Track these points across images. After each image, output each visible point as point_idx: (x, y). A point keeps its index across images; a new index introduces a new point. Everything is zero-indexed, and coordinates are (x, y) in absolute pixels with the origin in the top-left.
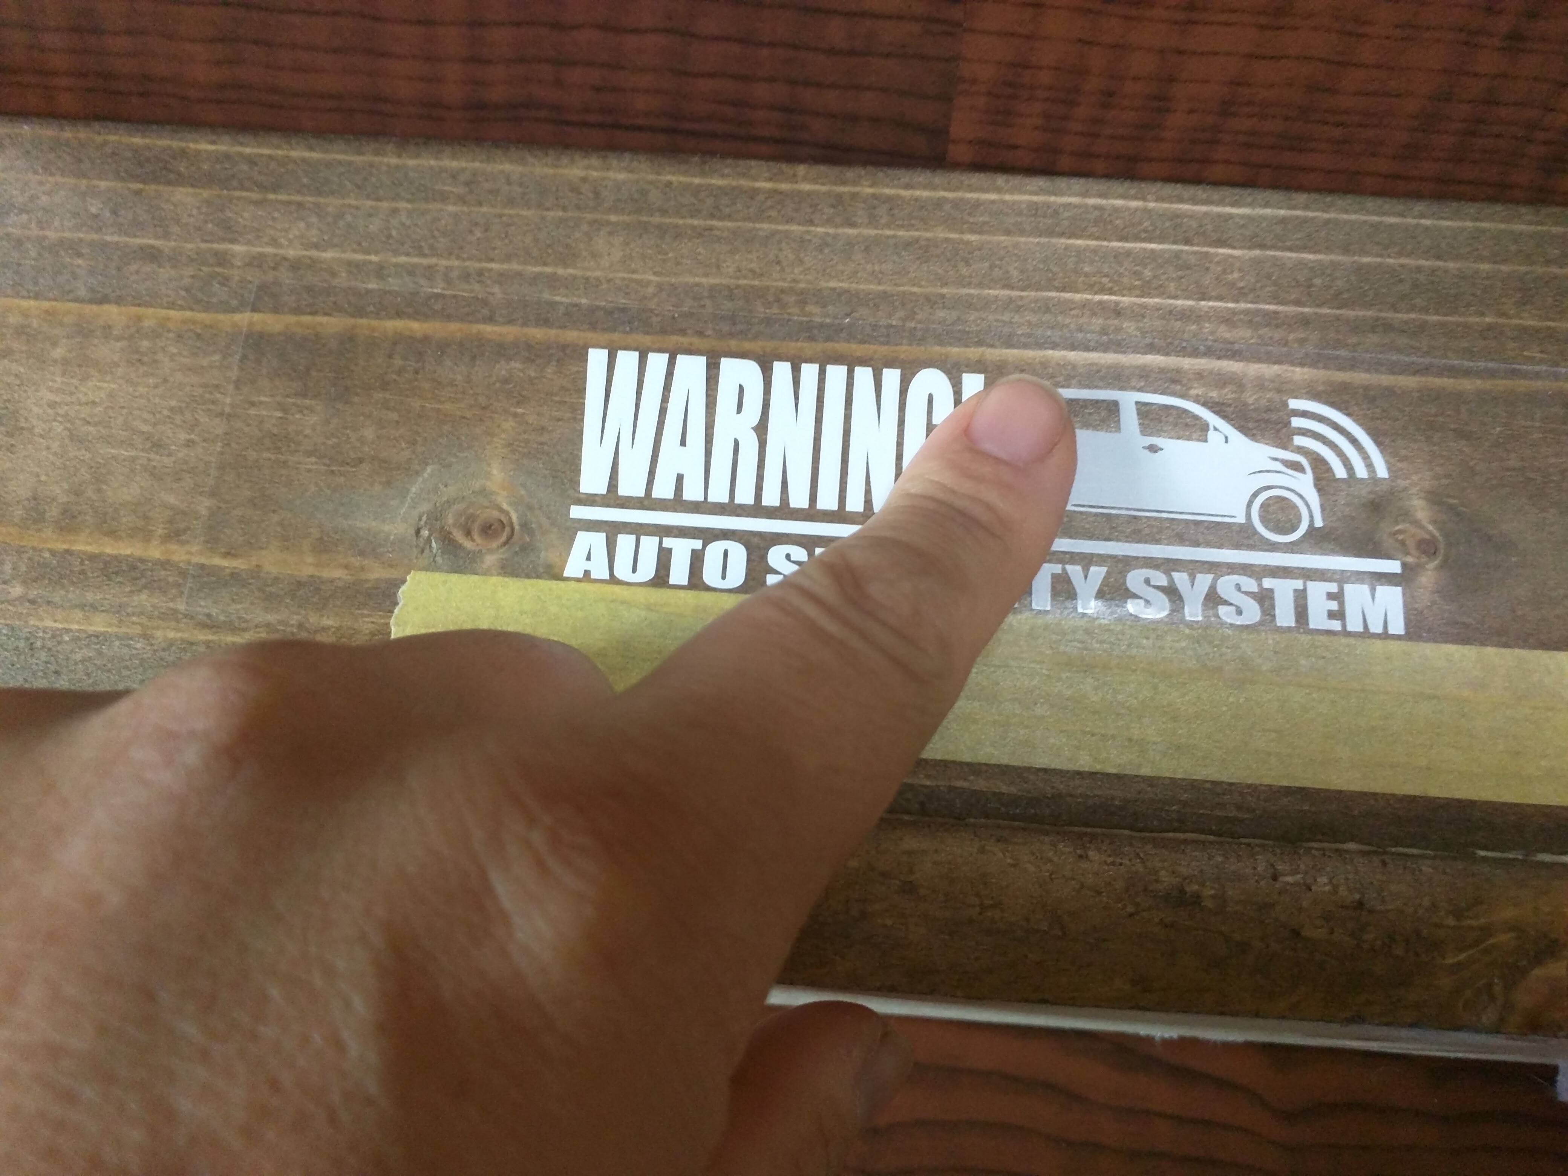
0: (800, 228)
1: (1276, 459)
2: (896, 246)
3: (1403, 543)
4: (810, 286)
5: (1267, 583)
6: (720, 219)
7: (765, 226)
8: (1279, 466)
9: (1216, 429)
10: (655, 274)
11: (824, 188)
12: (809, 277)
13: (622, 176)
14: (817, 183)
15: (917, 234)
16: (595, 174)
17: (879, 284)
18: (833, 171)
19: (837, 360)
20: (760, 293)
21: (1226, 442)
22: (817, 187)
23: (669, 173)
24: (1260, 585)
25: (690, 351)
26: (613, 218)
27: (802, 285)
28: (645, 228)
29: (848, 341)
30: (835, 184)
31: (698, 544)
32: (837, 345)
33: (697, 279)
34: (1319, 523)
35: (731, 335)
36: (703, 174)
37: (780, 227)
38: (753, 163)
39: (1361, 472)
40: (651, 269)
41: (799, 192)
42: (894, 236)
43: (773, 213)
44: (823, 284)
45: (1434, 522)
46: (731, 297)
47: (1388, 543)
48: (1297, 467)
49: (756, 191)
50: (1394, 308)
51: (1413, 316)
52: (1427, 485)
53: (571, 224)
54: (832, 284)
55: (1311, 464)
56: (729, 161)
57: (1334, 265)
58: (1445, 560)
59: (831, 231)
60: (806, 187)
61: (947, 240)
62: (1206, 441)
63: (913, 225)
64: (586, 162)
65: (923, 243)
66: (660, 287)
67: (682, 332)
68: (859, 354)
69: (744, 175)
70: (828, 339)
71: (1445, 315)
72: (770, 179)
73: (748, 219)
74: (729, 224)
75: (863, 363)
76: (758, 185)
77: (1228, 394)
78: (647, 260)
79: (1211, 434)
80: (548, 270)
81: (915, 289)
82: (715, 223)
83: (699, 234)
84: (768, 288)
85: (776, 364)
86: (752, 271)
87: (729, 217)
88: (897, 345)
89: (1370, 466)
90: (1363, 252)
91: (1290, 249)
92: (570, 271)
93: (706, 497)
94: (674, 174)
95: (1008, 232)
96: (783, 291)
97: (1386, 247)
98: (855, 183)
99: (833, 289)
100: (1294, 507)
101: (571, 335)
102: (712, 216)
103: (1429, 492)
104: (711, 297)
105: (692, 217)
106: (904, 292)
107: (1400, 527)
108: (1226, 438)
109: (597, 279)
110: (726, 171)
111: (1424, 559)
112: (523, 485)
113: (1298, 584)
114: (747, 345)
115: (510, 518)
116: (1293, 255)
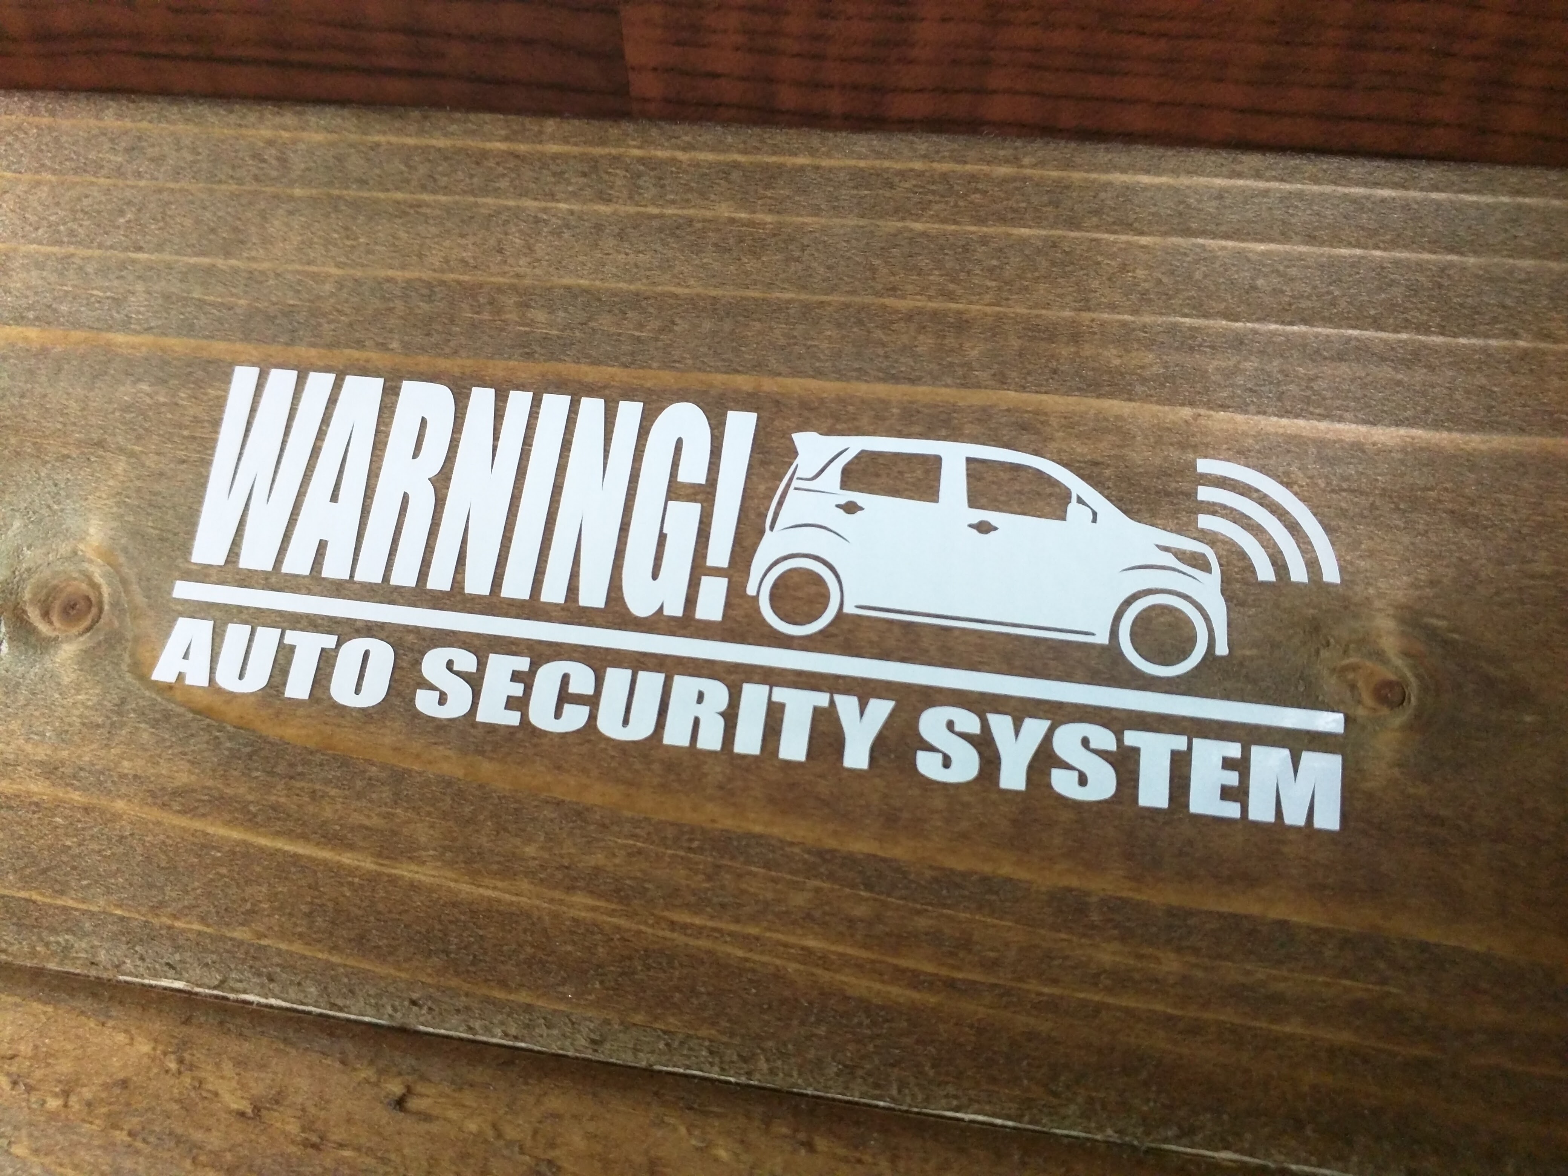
0: (536, 204)
1: (1166, 549)
2: (660, 230)
3: (1353, 687)
4: (536, 283)
5: (1132, 738)
6: (434, 192)
7: (490, 200)
8: (1169, 560)
9: (1080, 501)
10: (338, 265)
11: (576, 150)
12: (538, 271)
13: (319, 137)
14: (568, 143)
15: (691, 212)
16: (286, 135)
17: (631, 282)
18: (591, 128)
19: (558, 388)
20: (471, 291)
21: (1094, 520)
22: (566, 148)
23: (379, 132)
24: (1120, 741)
25: (364, 371)
26: (298, 192)
27: (527, 282)
28: (335, 203)
29: (577, 361)
30: (591, 143)
31: (330, 641)
32: (560, 366)
33: (390, 273)
34: (1222, 649)
35: (423, 349)
36: (421, 132)
37: (511, 203)
38: (487, 117)
39: (1298, 573)
40: (333, 258)
41: (543, 154)
42: (661, 216)
43: (504, 184)
44: (555, 280)
45: (1406, 654)
46: (429, 298)
47: (1330, 684)
48: (1199, 562)
49: (485, 154)
50: (1377, 324)
51: (1404, 336)
52: (1400, 596)
53: (244, 201)
54: (567, 281)
55: (1219, 558)
56: (458, 115)
57: (1291, 260)
58: (1418, 716)
59: (576, 207)
60: (554, 148)
61: (732, 221)
62: (1064, 518)
63: (688, 201)
64: (278, 120)
65: (699, 225)
66: (340, 284)
67: (360, 344)
68: (589, 379)
69: (473, 133)
70: (552, 356)
71: (1455, 336)
72: (507, 139)
73: (472, 193)
74: (442, 198)
75: (592, 391)
76: (489, 145)
77: (1104, 448)
78: (330, 247)
79: (1073, 508)
80: (205, 261)
81: (679, 291)
82: (426, 197)
83: (402, 211)
84: (481, 286)
85: (475, 390)
86: (463, 261)
87: (446, 190)
88: (643, 368)
89: (1313, 565)
90: (1336, 240)
91: (1227, 237)
92: (233, 262)
93: (352, 576)
94: (384, 133)
95: (817, 211)
96: (500, 290)
97: (1375, 233)
98: (618, 143)
99: (568, 288)
100: (1188, 622)
101: (219, 348)
102: (424, 188)
103: (1400, 607)
104: (405, 297)
105: (397, 189)
106: (663, 294)
107: (1352, 660)
108: (1095, 514)
109: (262, 273)
110: (454, 128)
111: (1385, 711)
112: (125, 550)
113: (1180, 742)
114: (443, 364)
115: (100, 594)
116: (1230, 244)
